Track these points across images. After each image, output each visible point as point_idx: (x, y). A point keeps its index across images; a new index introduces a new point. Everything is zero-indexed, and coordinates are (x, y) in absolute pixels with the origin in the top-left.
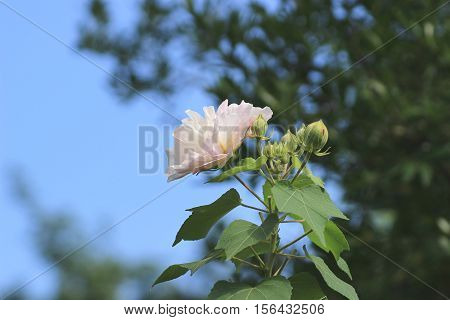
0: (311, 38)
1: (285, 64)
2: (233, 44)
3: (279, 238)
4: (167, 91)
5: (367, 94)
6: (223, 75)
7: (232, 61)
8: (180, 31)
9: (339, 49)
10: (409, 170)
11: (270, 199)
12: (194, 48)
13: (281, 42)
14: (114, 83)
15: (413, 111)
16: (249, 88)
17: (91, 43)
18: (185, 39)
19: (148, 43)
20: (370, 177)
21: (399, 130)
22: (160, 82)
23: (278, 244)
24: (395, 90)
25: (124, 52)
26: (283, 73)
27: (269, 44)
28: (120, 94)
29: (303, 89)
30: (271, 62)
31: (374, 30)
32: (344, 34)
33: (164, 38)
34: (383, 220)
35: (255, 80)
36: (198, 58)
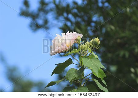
0: (92, 12)
1: (83, 20)
2: (68, 14)
3: (84, 74)
4: (47, 28)
5: (109, 29)
6: (64, 24)
7: (67, 19)
8: (51, 10)
9: (100, 16)
10: (122, 53)
11: (81, 62)
12: (55, 15)
13: (83, 14)
14: (31, 26)
15: (123, 35)
16: (73, 28)
17: (24, 14)
18: (53, 12)
19: (41, 14)
20: (110, 55)
21: (119, 41)
22: (45, 26)
23: (84, 76)
24: (118, 28)
25: (34, 17)
26: (83, 23)
27: (79, 14)
28: (33, 29)
29: (89, 28)
30: (79, 20)
31: (111, 10)
32: (102, 11)
33: (46, 12)
34: (113, 68)
35: (74, 25)
36: (57, 18)
